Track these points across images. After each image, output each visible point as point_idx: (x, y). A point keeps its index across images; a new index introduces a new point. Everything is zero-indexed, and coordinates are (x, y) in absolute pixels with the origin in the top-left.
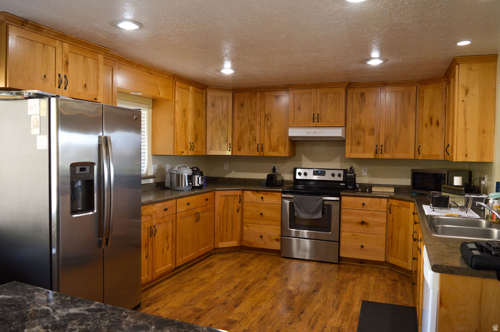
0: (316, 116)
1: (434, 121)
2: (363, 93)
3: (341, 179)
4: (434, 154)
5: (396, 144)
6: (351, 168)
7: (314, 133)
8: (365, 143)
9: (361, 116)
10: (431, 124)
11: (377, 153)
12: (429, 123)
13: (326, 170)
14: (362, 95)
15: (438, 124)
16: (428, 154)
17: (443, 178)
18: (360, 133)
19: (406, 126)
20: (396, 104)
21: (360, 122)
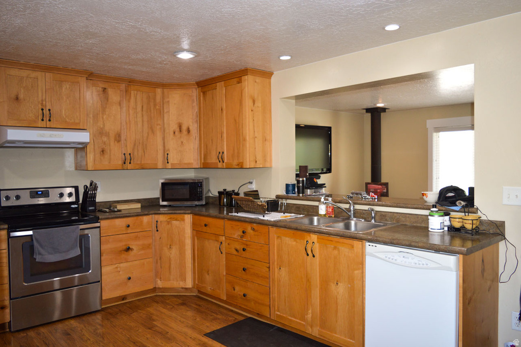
0: (46, 112)
1: (184, 128)
2: (105, 88)
3: (73, 199)
4: (186, 162)
5: (144, 152)
6: (91, 184)
7: (51, 136)
8: (110, 151)
9: (104, 117)
10: (181, 131)
11: (125, 163)
12: (178, 130)
13: (49, 190)
14: (104, 90)
15: (189, 131)
16: (178, 162)
17: (199, 187)
18: (105, 139)
19: (153, 132)
20: (142, 107)
21: (104, 125)
